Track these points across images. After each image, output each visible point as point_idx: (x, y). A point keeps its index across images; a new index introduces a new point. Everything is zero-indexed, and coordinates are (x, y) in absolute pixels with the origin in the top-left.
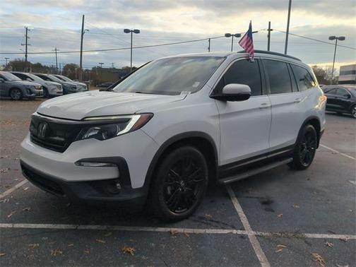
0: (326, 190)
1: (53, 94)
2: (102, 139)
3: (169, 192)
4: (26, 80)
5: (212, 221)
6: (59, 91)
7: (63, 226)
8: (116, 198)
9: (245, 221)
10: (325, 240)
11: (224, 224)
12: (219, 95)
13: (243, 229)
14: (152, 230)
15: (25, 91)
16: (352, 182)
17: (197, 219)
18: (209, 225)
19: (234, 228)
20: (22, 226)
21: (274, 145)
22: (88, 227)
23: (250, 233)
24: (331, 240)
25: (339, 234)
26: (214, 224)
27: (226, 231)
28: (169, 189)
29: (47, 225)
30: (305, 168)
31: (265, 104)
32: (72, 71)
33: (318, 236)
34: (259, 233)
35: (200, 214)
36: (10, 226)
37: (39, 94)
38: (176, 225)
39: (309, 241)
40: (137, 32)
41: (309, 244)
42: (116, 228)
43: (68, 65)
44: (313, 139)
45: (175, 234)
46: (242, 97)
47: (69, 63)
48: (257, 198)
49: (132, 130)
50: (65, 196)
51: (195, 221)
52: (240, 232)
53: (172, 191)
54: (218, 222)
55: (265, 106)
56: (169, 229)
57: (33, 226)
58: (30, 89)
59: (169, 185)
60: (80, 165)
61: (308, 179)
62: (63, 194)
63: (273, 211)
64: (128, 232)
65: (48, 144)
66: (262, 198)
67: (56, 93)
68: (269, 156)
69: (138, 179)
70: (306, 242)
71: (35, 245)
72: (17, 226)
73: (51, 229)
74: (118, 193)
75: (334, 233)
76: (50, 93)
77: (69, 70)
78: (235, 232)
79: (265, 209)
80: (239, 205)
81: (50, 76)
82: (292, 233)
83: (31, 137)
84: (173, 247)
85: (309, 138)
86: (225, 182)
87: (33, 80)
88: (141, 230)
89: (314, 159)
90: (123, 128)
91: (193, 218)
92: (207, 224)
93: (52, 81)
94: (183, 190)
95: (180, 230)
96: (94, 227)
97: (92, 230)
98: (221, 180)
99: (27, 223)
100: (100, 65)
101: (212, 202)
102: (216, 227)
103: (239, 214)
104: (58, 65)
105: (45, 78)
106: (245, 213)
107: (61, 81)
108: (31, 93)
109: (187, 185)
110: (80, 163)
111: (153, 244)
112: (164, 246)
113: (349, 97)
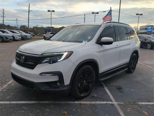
0: (143, 82)
1: (17, 39)
2: (50, 63)
3: (79, 86)
4: (4, 33)
5: (98, 98)
6: (19, 38)
7: (33, 102)
8: (57, 90)
9: (112, 97)
10: (147, 105)
11: (103, 99)
12: (99, 42)
13: (112, 101)
14: (72, 103)
15: (5, 38)
16: (152, 78)
17: (91, 97)
18: (97, 100)
19: (108, 101)
20: (14, 102)
21: (121, 63)
22: (44, 102)
23: (115, 103)
24: (150, 105)
25: (152, 102)
26: (99, 99)
27: (105, 102)
28: (79, 84)
29: (26, 102)
30: (132, 72)
31: (118, 46)
32: (24, 28)
33: (144, 103)
34: (119, 103)
35: (92, 95)
36: (9, 102)
37: (11, 39)
38: (82, 100)
39: (140, 106)
40: (53, 11)
41: (141, 107)
42: (57, 102)
43: (22, 26)
44: (135, 60)
45: (83, 104)
46: (110, 43)
47: (23, 25)
48: (115, 86)
49: (64, 59)
50: (34, 89)
51: (90, 98)
52: (110, 103)
53: (81, 85)
54: (100, 98)
55: (117, 46)
56: (79, 102)
57: (19, 102)
58: (6, 37)
59: (79, 83)
60: (41, 75)
61: (135, 77)
62: (33, 88)
63: (123, 92)
64: (62, 104)
65: (25, 65)
66: (117, 86)
67: (18, 39)
68: (119, 68)
69: (67, 81)
70: (139, 106)
71: (22, 112)
72: (12, 102)
73: (28, 104)
74: (58, 87)
75: (150, 102)
76: (16, 39)
77: (23, 28)
78: (108, 102)
79: (119, 92)
80: (108, 90)
81: (15, 31)
82: (133, 102)
83: (16, 62)
84: (83, 111)
85: (134, 59)
86: (102, 80)
87: (8, 33)
88: (68, 103)
89: (136, 68)
90: (60, 58)
91: (89, 97)
92: (96, 99)
93: (16, 33)
94: (85, 85)
95: (85, 103)
96: (47, 102)
97: (46, 103)
98: (100, 79)
99: (16, 101)
100: (37, 26)
101: (96, 89)
102: (100, 101)
103: (109, 94)
104: (18, 26)
105: (13, 32)
106: (111, 93)
107: (20, 33)
108: (7, 39)
109: (87, 82)
110: (41, 74)
111: (74, 110)
112: (79, 110)
113: (146, 40)
